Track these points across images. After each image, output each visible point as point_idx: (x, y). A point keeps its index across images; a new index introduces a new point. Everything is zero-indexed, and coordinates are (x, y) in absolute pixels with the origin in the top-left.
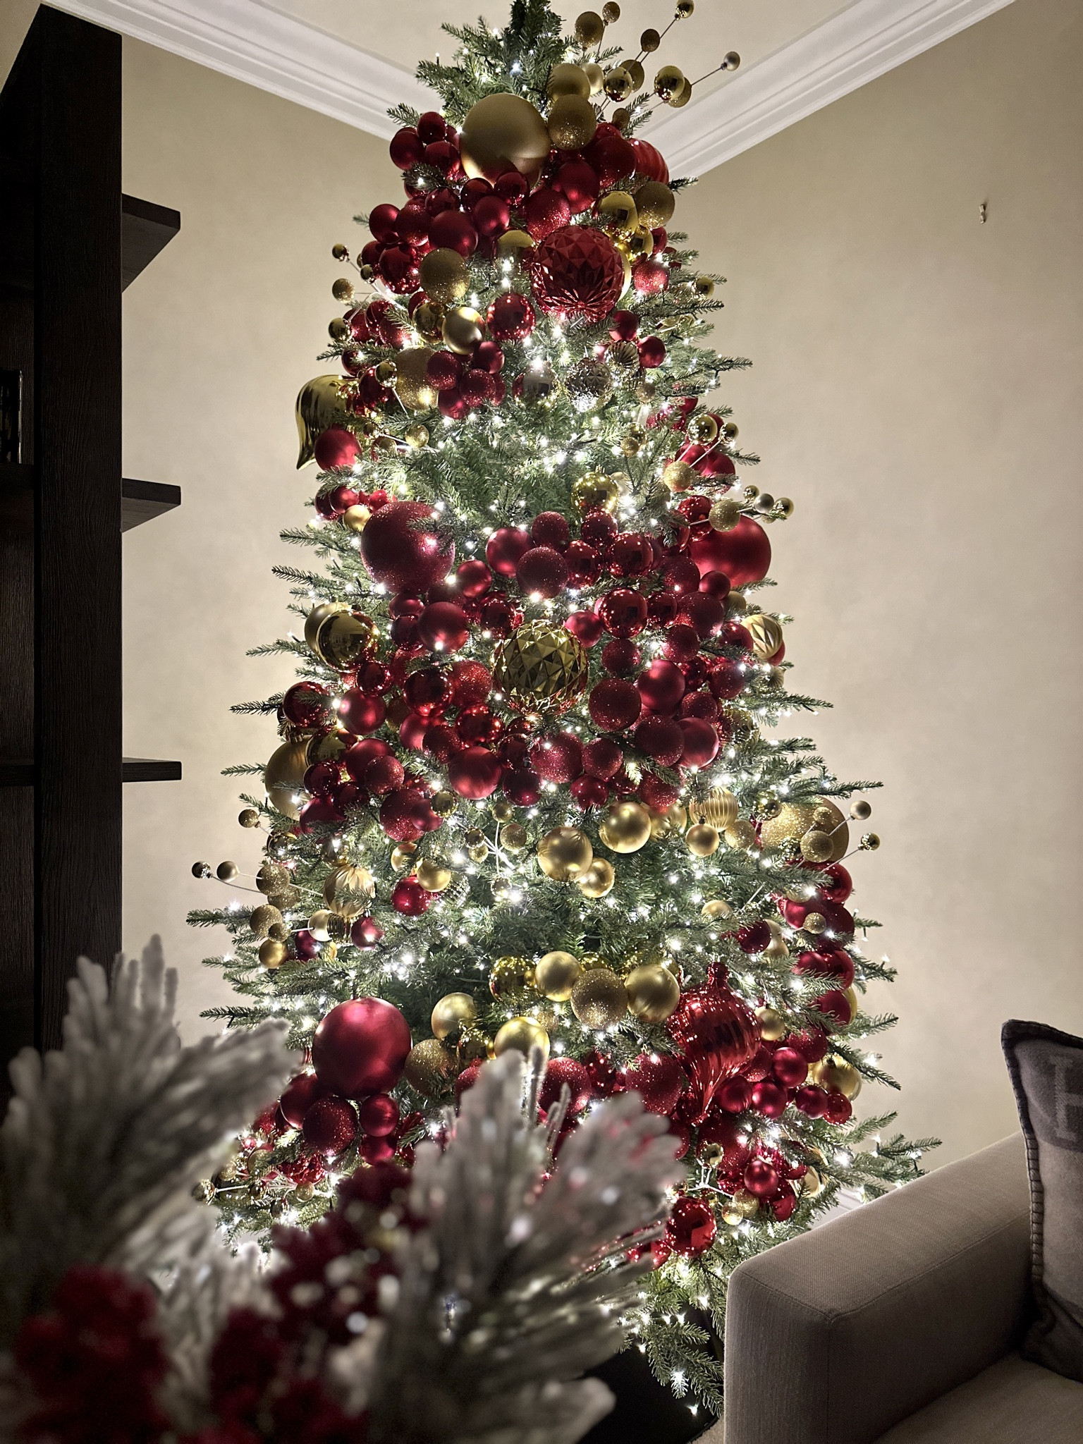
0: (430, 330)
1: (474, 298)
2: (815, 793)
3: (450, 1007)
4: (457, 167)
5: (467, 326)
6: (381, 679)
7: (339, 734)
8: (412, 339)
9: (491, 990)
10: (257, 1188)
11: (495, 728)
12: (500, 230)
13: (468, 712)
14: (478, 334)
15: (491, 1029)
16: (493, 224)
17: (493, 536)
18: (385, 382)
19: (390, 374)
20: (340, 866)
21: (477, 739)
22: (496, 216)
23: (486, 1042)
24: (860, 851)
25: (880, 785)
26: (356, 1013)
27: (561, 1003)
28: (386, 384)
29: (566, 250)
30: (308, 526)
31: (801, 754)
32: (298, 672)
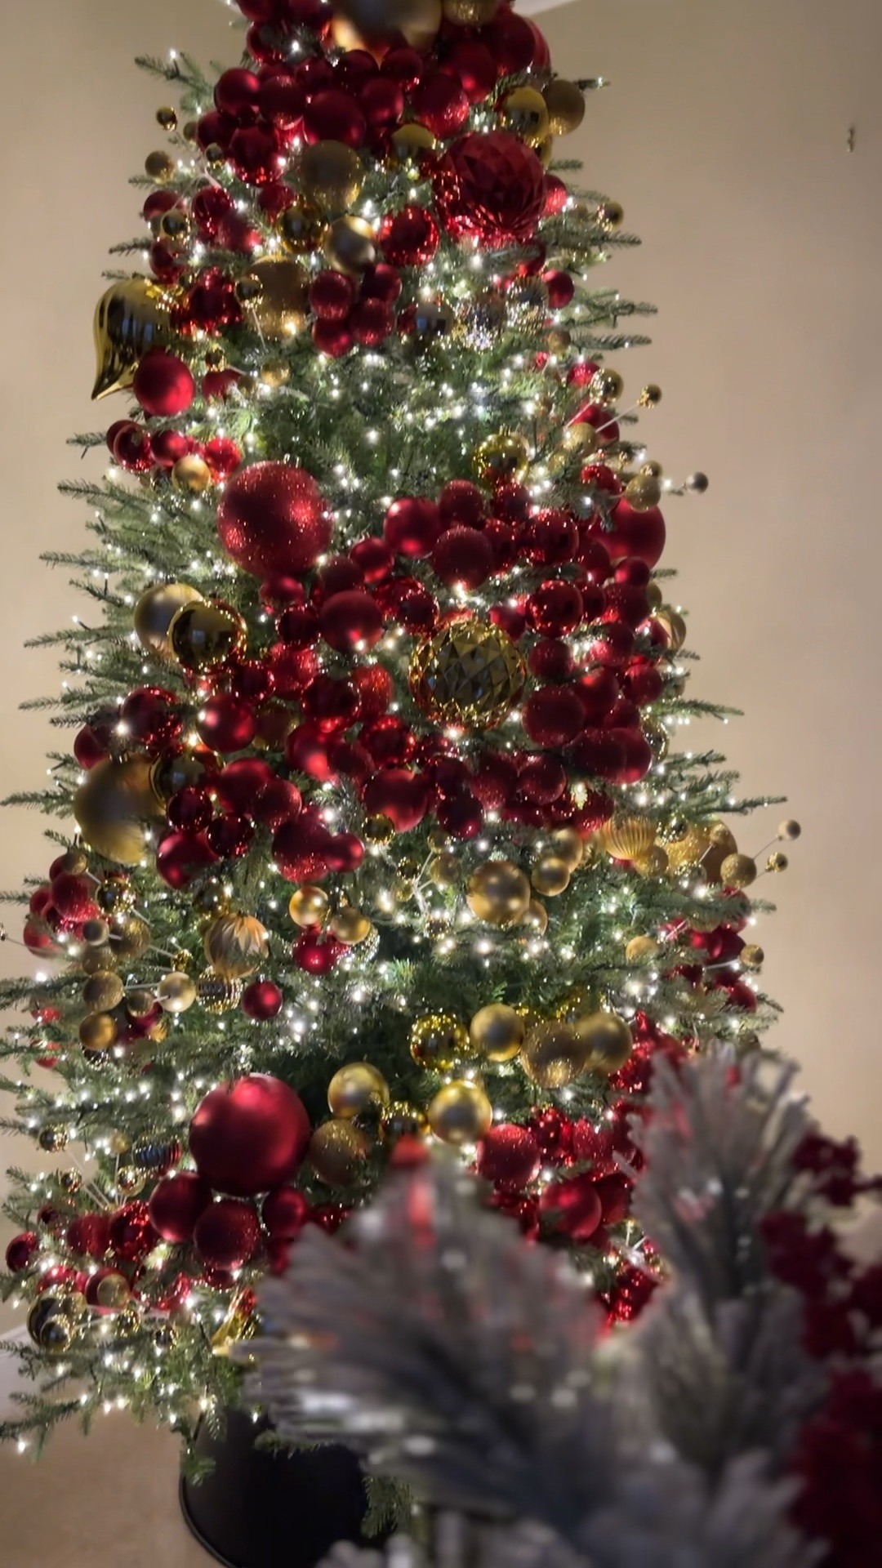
0: (299, 239)
1: (368, 206)
2: (718, 810)
3: (353, 1080)
4: (327, 29)
5: (359, 242)
6: (263, 685)
7: (194, 753)
8: (269, 247)
9: (413, 1054)
10: (129, 1320)
11: (409, 745)
12: (392, 125)
13: (375, 728)
14: (371, 253)
15: (420, 1098)
16: (386, 114)
17: (395, 509)
18: (247, 302)
19: (254, 293)
20: (221, 918)
21: (389, 760)
22: (390, 105)
23: (414, 1115)
24: (769, 874)
25: (784, 800)
26: (246, 1096)
27: (503, 1063)
28: (247, 304)
29: (492, 165)
30: (104, 477)
31: (714, 768)
32: (62, 666)
